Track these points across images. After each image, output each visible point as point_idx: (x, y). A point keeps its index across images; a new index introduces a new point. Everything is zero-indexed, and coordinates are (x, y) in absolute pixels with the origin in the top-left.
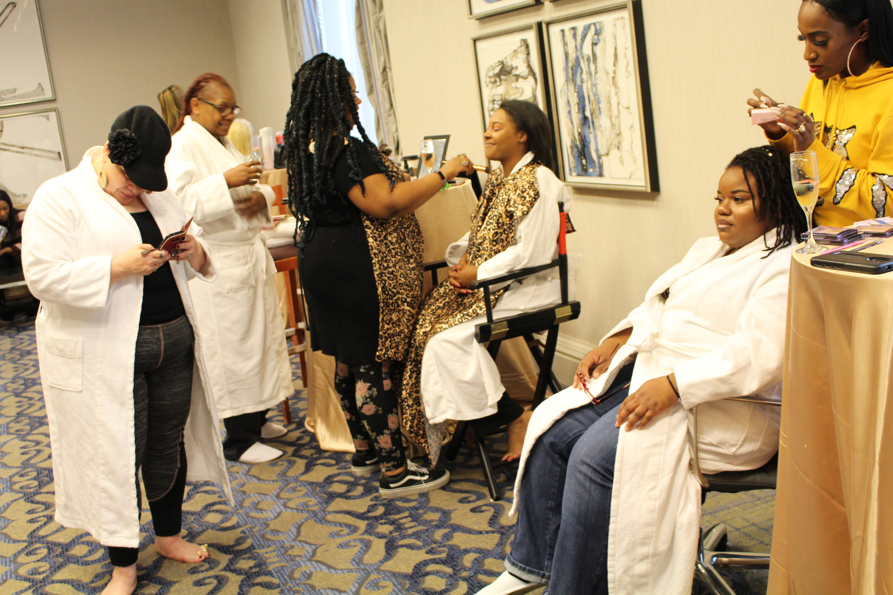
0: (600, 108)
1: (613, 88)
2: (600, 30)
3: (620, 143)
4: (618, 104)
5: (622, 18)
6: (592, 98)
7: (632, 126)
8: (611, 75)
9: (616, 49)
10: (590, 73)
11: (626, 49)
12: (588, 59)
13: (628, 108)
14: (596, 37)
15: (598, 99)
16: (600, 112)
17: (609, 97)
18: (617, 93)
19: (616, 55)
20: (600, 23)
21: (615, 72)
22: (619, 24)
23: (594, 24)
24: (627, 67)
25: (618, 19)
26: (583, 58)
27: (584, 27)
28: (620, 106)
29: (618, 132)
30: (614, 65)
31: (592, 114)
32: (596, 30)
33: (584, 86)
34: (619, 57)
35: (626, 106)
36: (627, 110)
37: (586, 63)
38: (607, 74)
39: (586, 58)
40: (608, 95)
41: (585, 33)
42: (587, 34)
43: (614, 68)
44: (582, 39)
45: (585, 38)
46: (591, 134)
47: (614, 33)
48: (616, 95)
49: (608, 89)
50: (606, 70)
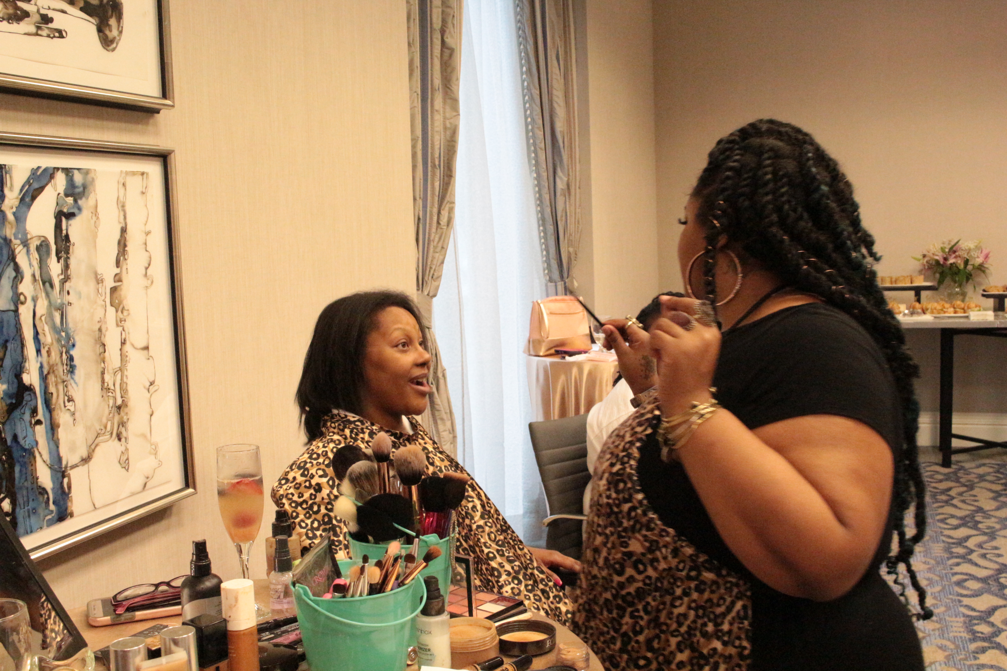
0: (71, 359)
1: (111, 311)
2: (85, 187)
3: (122, 424)
4: (123, 343)
5: (143, 174)
6: (48, 338)
7: (152, 384)
8: (110, 283)
9: (124, 231)
10: (47, 282)
11: (148, 233)
12: (43, 248)
13: (147, 348)
14: (70, 200)
15: (68, 337)
16: (72, 369)
17: (100, 330)
18: (120, 322)
19: (122, 245)
20: (86, 172)
21: (118, 278)
22: (135, 184)
23: (67, 171)
24: (147, 268)
25: (134, 173)
26: (25, 244)
27: (34, 172)
28: (127, 347)
29: (119, 402)
30: (118, 264)
31: (44, 378)
32: (71, 184)
33: (25, 312)
34: (130, 248)
35: (143, 344)
36: (145, 352)
37: (35, 255)
38: (99, 281)
39: (33, 245)
40: (97, 328)
41: (36, 185)
42: (41, 189)
43: (117, 271)
44: (22, 200)
45: (34, 198)
46: (38, 428)
47: (121, 198)
48: (118, 325)
49: (99, 313)
50: (96, 274)
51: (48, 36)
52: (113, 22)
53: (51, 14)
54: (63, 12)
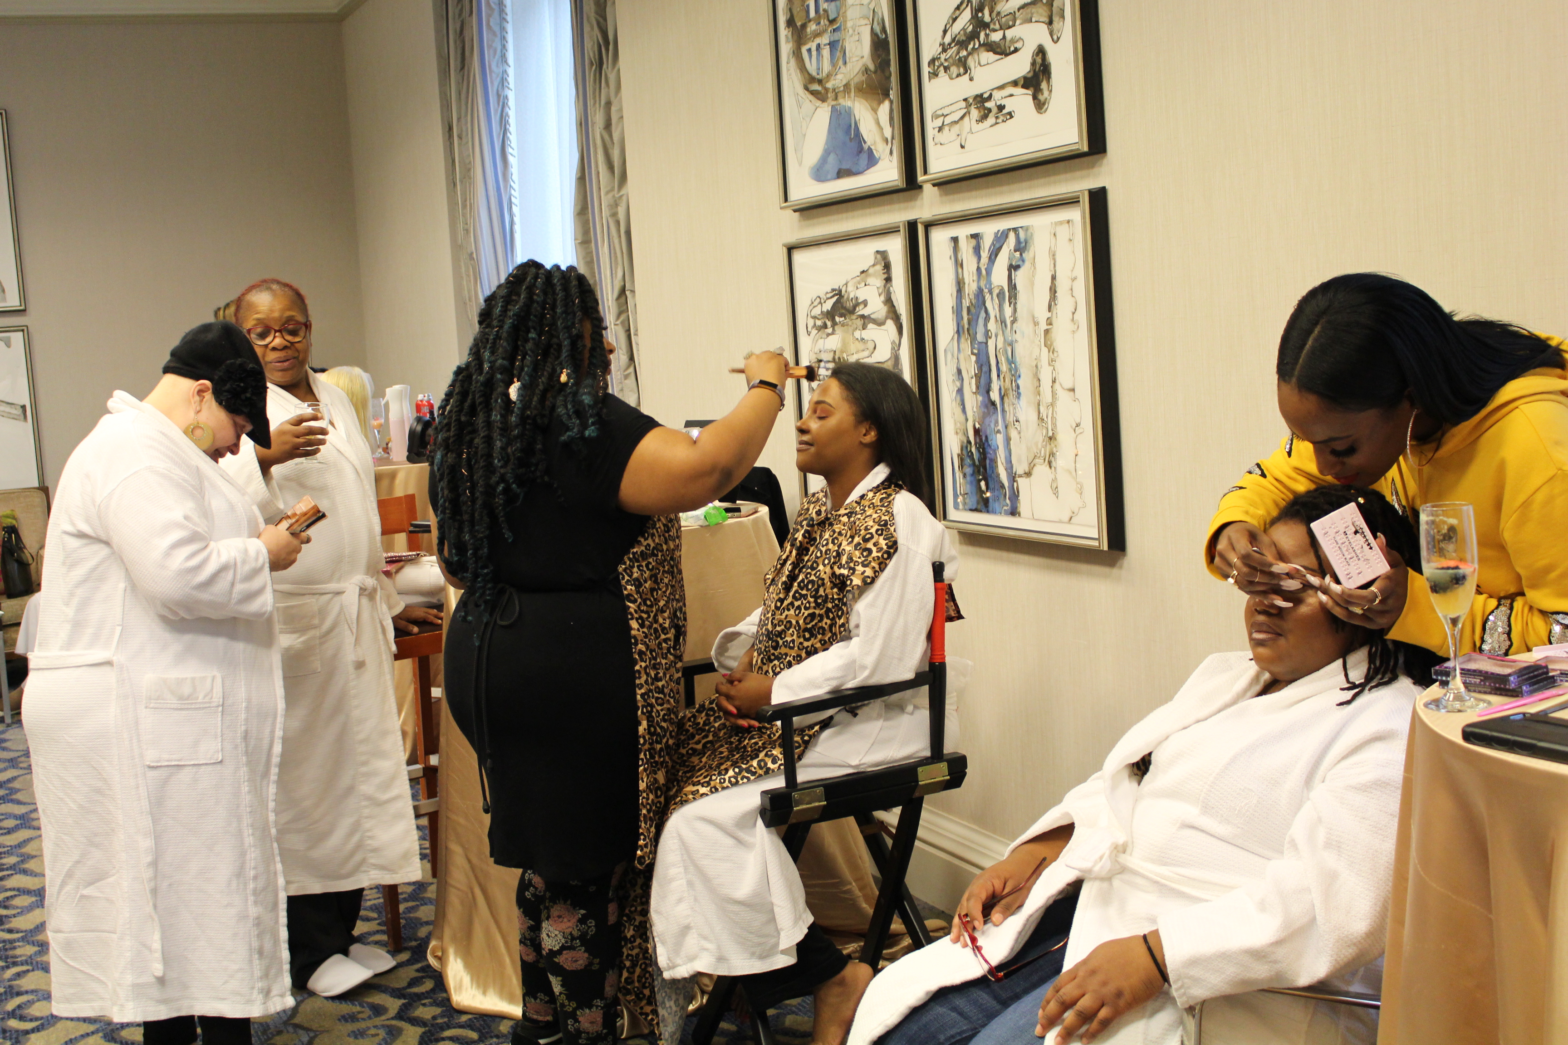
0: (1018, 387)
1: (1045, 350)
2: (1026, 242)
3: (1052, 454)
4: (1054, 381)
5: (1068, 222)
6: (1004, 367)
7: (1077, 425)
8: (1044, 326)
9: (1054, 278)
10: (1003, 322)
11: (1074, 279)
12: (1001, 295)
13: (1073, 390)
14: (1017, 254)
15: (1016, 369)
16: (1019, 395)
17: (1037, 366)
18: (1051, 362)
19: (1053, 291)
20: (1026, 229)
21: (1049, 322)
22: (1063, 232)
23: (1015, 230)
24: (1073, 313)
25: (1061, 223)
26: (991, 292)
27: (996, 234)
28: (1057, 386)
29: (1050, 434)
30: (1050, 308)
31: (1002, 398)
32: (1018, 241)
33: (991, 343)
34: (1059, 294)
35: (1070, 386)
36: (1072, 393)
37: (996, 301)
38: (1036, 324)
39: (996, 291)
40: (1034, 365)
41: (998, 246)
42: (1001, 247)
43: (1049, 315)
44: (990, 258)
45: (996, 256)
46: (998, 435)
47: (1053, 249)
48: (1049, 364)
49: (1036, 352)
50: (1034, 318)
51: (1003, 121)
52: (1044, 85)
53: (1003, 102)
54: (1011, 95)
